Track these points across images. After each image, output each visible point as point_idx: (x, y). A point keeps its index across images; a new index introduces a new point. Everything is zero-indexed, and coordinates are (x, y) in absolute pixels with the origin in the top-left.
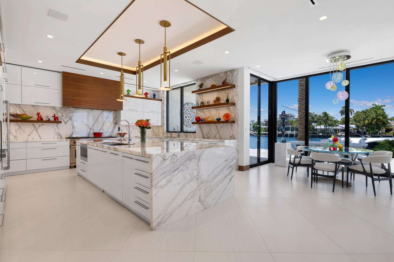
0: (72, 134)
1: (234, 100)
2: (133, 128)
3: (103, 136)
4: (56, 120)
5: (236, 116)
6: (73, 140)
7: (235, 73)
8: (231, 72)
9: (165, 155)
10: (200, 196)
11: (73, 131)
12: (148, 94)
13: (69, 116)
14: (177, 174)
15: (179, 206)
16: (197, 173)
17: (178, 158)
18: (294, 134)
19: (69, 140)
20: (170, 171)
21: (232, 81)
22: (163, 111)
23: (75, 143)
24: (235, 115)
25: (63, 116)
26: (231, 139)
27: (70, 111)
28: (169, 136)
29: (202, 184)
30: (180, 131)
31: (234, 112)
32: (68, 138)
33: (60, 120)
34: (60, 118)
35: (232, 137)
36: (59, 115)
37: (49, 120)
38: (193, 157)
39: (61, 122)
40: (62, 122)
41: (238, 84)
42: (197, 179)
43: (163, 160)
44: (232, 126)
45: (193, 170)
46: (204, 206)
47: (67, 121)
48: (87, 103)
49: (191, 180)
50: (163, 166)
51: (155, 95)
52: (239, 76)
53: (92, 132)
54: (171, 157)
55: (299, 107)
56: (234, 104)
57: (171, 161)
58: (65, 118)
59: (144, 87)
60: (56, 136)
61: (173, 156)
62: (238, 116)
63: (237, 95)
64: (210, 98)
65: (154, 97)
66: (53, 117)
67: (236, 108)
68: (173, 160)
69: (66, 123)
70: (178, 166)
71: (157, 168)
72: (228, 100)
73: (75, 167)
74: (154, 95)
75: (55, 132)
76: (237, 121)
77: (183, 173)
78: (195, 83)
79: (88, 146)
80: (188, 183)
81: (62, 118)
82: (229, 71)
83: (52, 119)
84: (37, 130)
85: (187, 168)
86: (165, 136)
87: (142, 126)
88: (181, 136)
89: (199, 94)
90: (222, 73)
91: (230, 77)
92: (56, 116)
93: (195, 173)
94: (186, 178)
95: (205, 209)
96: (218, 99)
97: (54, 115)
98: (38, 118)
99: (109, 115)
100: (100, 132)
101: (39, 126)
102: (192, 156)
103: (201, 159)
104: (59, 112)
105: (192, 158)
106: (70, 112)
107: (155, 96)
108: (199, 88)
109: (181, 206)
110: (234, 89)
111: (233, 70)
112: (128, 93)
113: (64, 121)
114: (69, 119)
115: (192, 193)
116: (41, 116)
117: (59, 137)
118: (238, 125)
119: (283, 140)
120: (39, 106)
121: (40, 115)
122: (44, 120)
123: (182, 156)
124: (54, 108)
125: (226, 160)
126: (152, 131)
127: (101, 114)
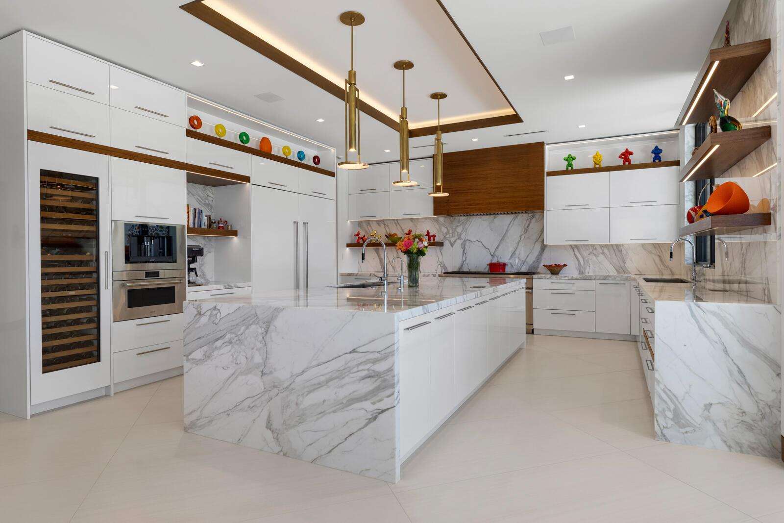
0: (462, 266)
2: (591, 250)
9: (200, 307)
10: (269, 415)
11: (464, 258)
12: (633, 153)
13: (458, 233)
14: (220, 348)
15: (225, 412)
16: (262, 359)
17: (223, 315)
20: (208, 337)
22: (681, 196)
25: (448, 231)
27: (459, 222)
29: (276, 391)
34: (445, 237)
38: (253, 320)
39: (442, 244)
42: (263, 374)
43: (196, 315)
45: (253, 349)
46: (280, 445)
47: (455, 242)
49: (248, 371)
50: (198, 325)
51: (660, 151)
53: (487, 262)
54: (209, 312)
57: (209, 319)
58: (451, 235)
60: (439, 269)
61: (214, 310)
65: (657, 159)
66: (426, 235)
68: (212, 319)
69: (451, 245)
70: (224, 333)
71: (189, 325)
74: (657, 152)
75: (437, 261)
77: (232, 348)
80: (241, 373)
81: (448, 236)
85: (239, 340)
93: (258, 359)
94: (238, 362)
95: (285, 455)
102: (250, 318)
103: (272, 327)
104: (444, 226)
105: (251, 322)
106: (459, 225)
107: (661, 155)
109: (229, 415)
112: (570, 165)
113: (449, 242)
114: (457, 237)
115: (249, 401)
117: (443, 271)
123: (230, 313)
125: (354, 351)
126: (657, 259)
127: (513, 224)
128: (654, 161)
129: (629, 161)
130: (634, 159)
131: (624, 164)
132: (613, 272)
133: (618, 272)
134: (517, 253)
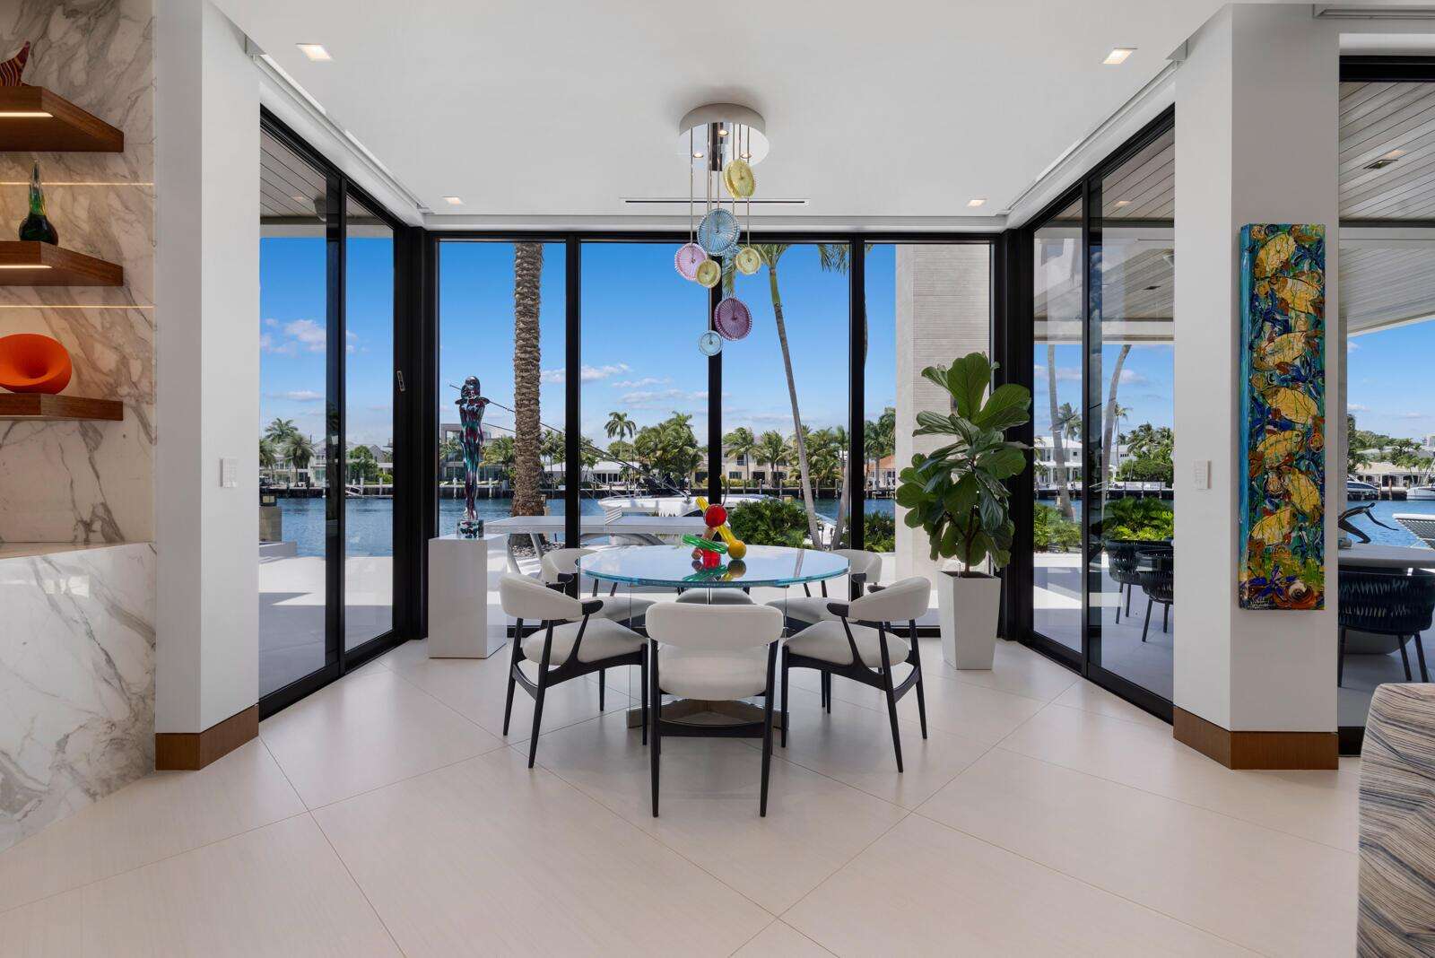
1: (113, 243)
5: (136, 368)
18: (488, 489)
21: (89, 97)
24: (124, 358)
26: (87, 543)
31: (118, 336)
35: (97, 526)
44: (94, 440)
55: (516, 388)
56: (110, 276)
62: (147, 367)
63: (141, 208)
76: (144, 406)
91: (77, 64)
118: (148, 433)
119: (469, 524)
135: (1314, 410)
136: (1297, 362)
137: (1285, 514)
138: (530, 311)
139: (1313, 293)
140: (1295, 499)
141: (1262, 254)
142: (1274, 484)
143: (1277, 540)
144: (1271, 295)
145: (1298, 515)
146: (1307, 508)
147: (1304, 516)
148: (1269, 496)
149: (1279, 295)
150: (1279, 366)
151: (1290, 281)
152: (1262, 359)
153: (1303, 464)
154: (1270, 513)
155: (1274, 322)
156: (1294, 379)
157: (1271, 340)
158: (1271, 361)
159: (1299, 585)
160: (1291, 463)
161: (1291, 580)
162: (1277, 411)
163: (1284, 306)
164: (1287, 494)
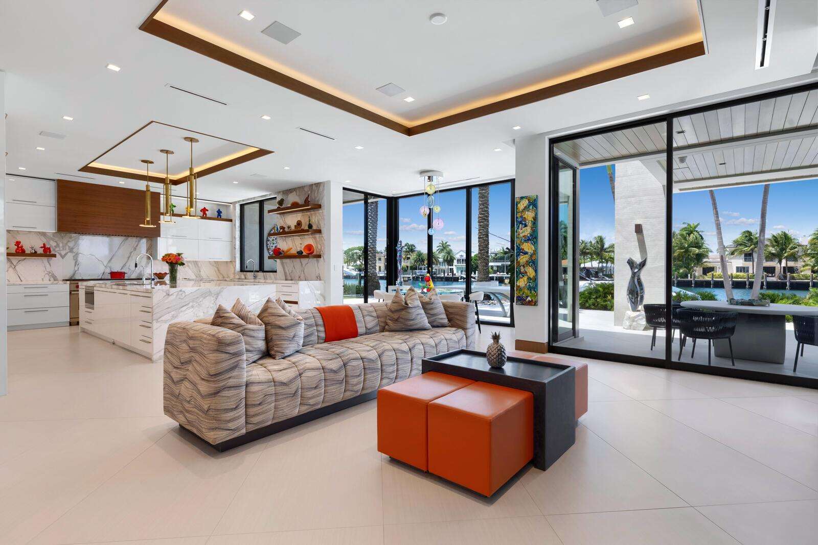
0: (74, 274)
1: (319, 225)
3: (126, 278)
4: (47, 253)
6: (74, 282)
7: (321, 188)
8: (317, 186)
11: (76, 269)
12: (208, 210)
13: (69, 247)
17: (187, 294)
19: (68, 282)
20: (176, 306)
21: (317, 199)
22: (233, 238)
23: (78, 287)
24: (321, 247)
25: (58, 245)
27: (71, 238)
28: (243, 277)
30: (258, 270)
31: (320, 242)
32: (67, 280)
33: (53, 252)
34: (54, 250)
35: (318, 277)
36: (52, 244)
37: (36, 252)
39: (54, 256)
40: (58, 255)
41: (324, 203)
43: (165, 296)
44: (318, 262)
45: (208, 307)
47: (66, 254)
48: (99, 227)
50: (166, 301)
51: (221, 212)
52: (325, 192)
53: (108, 271)
54: (177, 293)
56: (319, 231)
57: (176, 297)
58: (61, 248)
59: (197, 200)
60: (47, 277)
61: (180, 292)
62: (324, 248)
64: (291, 221)
65: (219, 216)
66: (41, 247)
67: (322, 236)
68: (179, 296)
69: (63, 257)
70: (187, 303)
72: (310, 226)
73: (78, 323)
74: (219, 212)
75: (44, 271)
76: (325, 255)
78: (276, 197)
79: (95, 288)
81: (57, 249)
82: (315, 184)
83: (40, 251)
84: (15, 267)
86: (237, 277)
87: (170, 261)
88: (258, 277)
89: (280, 214)
90: (307, 186)
91: (316, 193)
92: (47, 246)
96: (299, 224)
97: (44, 244)
98: (17, 249)
99: (137, 245)
100: (123, 271)
101: (19, 261)
104: (53, 240)
106: (70, 240)
107: (221, 214)
108: (278, 206)
110: (320, 209)
111: (318, 183)
112: (172, 210)
113: (60, 254)
114: (68, 251)
116: (22, 247)
117: (52, 279)
118: (324, 261)
120: (18, 231)
121: (20, 246)
122: (28, 252)
124: (44, 234)
126: (216, 269)
127: (124, 243)
128: (218, 217)
129: (206, 215)
130: (209, 214)
131: (203, 215)
132: (194, 277)
133: (197, 277)
134: (127, 265)
135: (533, 249)
136: (529, 235)
137: (525, 278)
138: (483, 195)
139: (533, 215)
140: (528, 274)
141: (519, 205)
142: (522, 270)
143: (523, 285)
144: (521, 217)
145: (529, 278)
146: (531, 277)
147: (531, 279)
148: (521, 273)
149: (524, 216)
150: (523, 236)
151: (527, 212)
152: (519, 235)
153: (530, 264)
154: (522, 278)
155: (522, 224)
156: (528, 240)
157: (521, 229)
158: (521, 235)
159: (529, 299)
160: (527, 263)
161: (527, 297)
162: (523, 249)
163: (525, 219)
164: (526, 272)
